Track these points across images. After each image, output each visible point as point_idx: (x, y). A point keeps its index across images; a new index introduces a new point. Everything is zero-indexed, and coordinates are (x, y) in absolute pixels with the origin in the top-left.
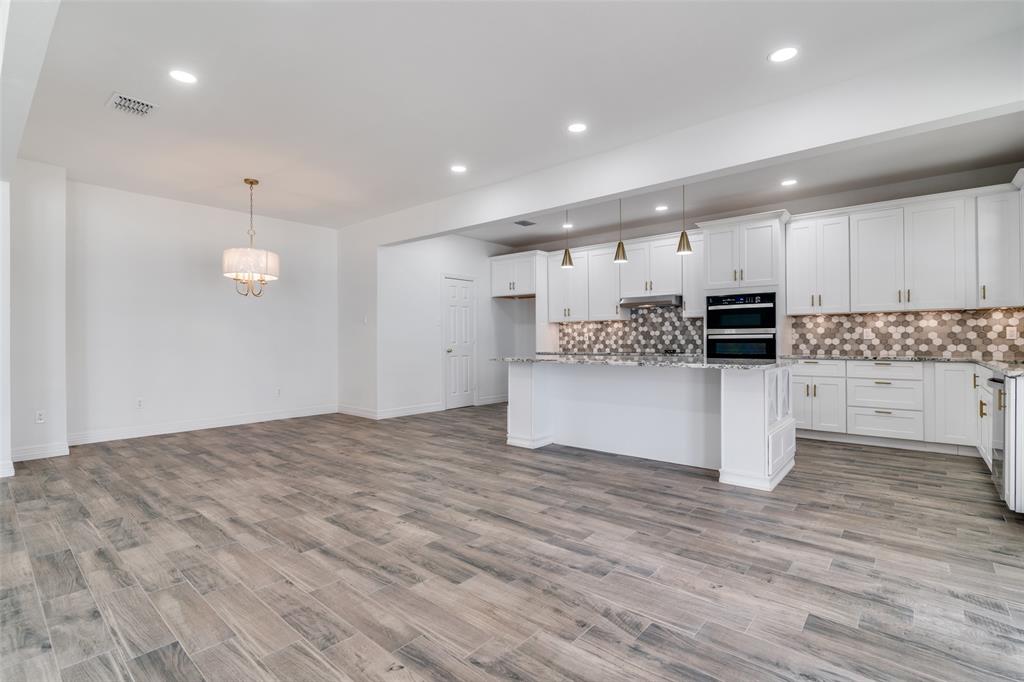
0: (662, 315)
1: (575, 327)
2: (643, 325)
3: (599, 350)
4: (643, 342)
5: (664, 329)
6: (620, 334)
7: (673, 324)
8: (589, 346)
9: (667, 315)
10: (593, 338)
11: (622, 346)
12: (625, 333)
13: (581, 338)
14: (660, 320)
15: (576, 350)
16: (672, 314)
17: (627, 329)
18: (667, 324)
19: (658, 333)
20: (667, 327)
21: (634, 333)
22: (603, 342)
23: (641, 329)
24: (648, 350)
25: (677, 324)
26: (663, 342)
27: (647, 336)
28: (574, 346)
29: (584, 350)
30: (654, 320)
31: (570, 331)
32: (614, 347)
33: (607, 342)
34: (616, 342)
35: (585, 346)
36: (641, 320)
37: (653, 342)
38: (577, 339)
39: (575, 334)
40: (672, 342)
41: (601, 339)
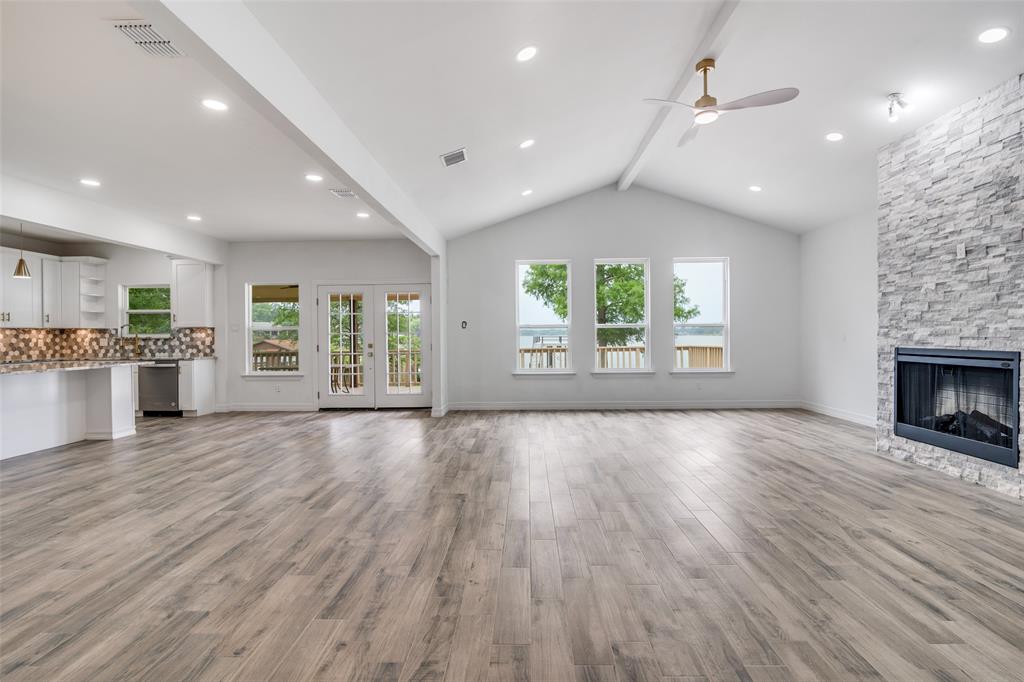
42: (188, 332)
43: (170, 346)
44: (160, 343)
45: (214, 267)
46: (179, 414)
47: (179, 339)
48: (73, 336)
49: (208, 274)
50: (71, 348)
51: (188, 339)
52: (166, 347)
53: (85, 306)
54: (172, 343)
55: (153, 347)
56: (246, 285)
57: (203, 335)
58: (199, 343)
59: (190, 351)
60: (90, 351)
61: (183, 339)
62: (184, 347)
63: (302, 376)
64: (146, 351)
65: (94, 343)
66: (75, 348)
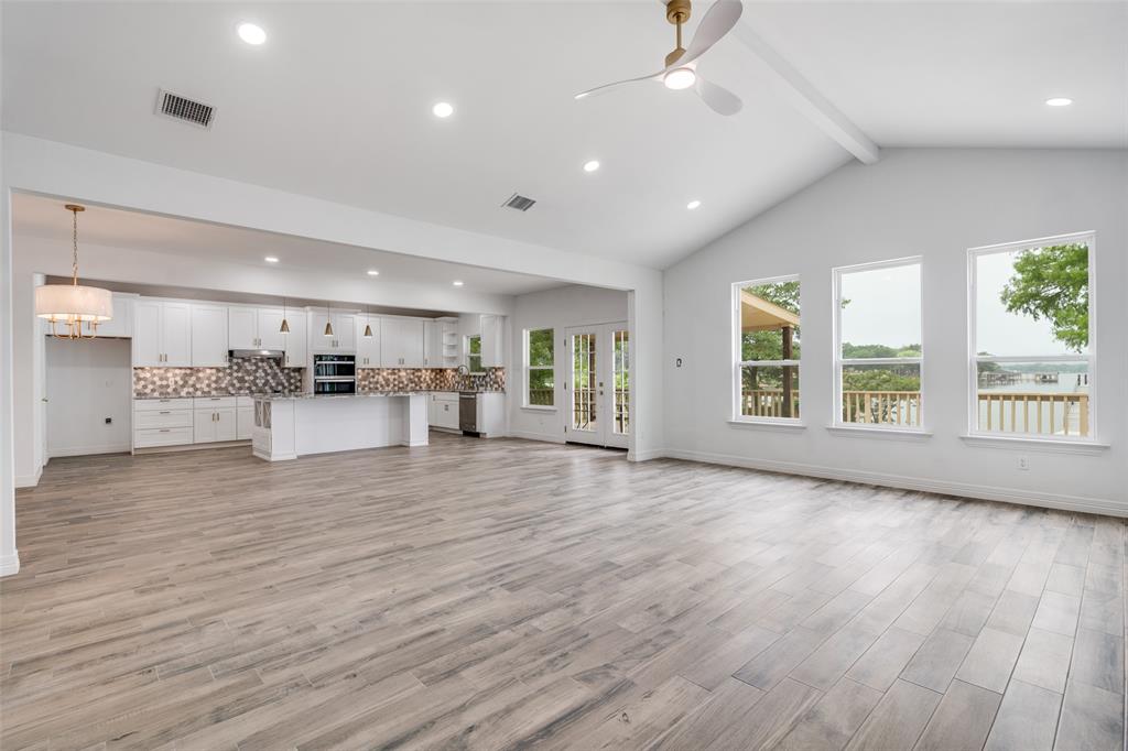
0: (256, 364)
1: (155, 371)
2: (237, 371)
3: (188, 393)
4: (238, 385)
5: (258, 375)
6: (214, 378)
7: (265, 371)
8: (175, 390)
9: (260, 364)
10: (181, 383)
11: (216, 389)
12: (219, 378)
13: (164, 383)
14: (254, 368)
15: (156, 394)
16: (265, 364)
17: (221, 374)
18: (260, 371)
19: (252, 378)
20: (260, 373)
21: (228, 378)
22: (193, 386)
23: (235, 374)
24: (242, 392)
25: (269, 371)
26: (256, 385)
27: (241, 380)
28: (153, 390)
29: (168, 394)
30: (249, 368)
31: (148, 375)
32: (206, 389)
33: (198, 386)
34: (208, 386)
35: (170, 390)
36: (235, 368)
37: (247, 385)
38: (159, 383)
39: (156, 379)
40: (265, 385)
41: (191, 382)
43: (485, 382)
45: (504, 317)
46: (477, 435)
47: (490, 376)
48: (444, 374)
49: (499, 324)
53: (445, 352)
56: (524, 331)
59: (495, 386)
62: (492, 383)
63: (555, 411)
66: (446, 382)
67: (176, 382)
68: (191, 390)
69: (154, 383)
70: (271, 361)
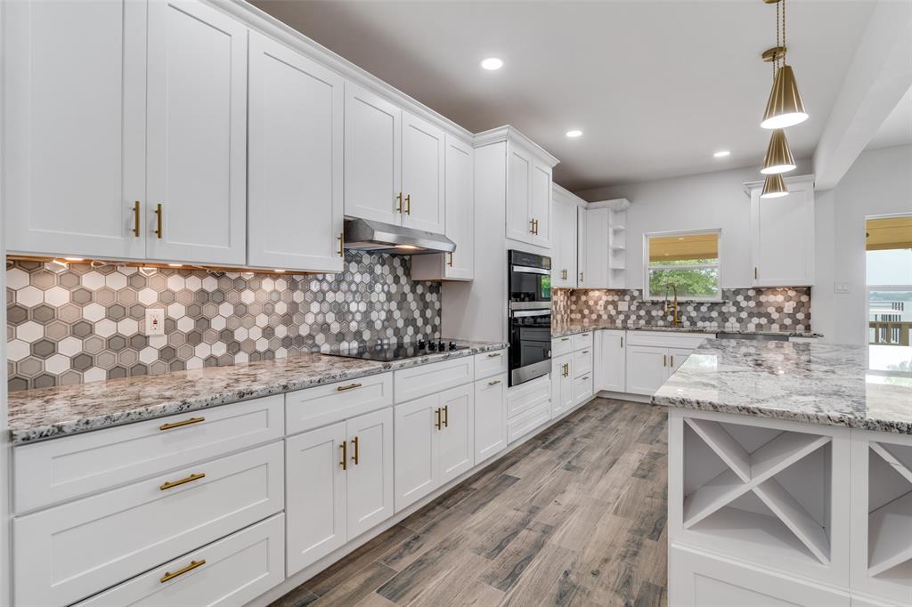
0: (371, 269)
1: (91, 281)
2: (333, 287)
4: (335, 328)
5: (374, 297)
6: (281, 308)
7: (386, 289)
8: (167, 354)
9: (379, 270)
10: (186, 325)
11: (287, 342)
12: (294, 307)
13: (128, 327)
14: (367, 279)
16: (386, 268)
17: (298, 296)
18: (378, 289)
19: (364, 306)
20: (378, 294)
21: (315, 307)
22: (226, 335)
23: (330, 297)
25: (393, 289)
26: (370, 324)
28: (82, 363)
30: (357, 278)
31: (58, 296)
32: (262, 345)
34: (268, 332)
35: (148, 356)
37: (354, 326)
38: (105, 329)
39: (93, 312)
40: (385, 323)
41: (218, 324)
42: (751, 293)
43: (721, 313)
44: (704, 309)
47: (736, 304)
48: (583, 298)
50: (581, 311)
51: (752, 304)
52: (714, 314)
54: (724, 309)
55: (694, 314)
57: (780, 298)
58: (771, 310)
59: (755, 320)
60: (605, 317)
61: (744, 304)
62: (744, 315)
64: (684, 318)
65: (610, 307)
66: (586, 312)
67: (171, 325)
68: (220, 349)
69: (82, 330)
70: (397, 262)
